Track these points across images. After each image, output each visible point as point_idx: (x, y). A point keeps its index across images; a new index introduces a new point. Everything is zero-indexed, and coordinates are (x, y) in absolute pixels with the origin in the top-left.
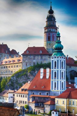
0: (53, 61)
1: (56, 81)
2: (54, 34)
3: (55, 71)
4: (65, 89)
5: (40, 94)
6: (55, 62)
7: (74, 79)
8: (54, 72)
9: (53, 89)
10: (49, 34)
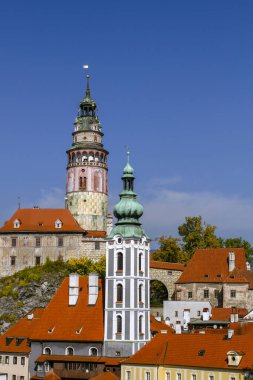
0: (111, 251)
1: (121, 312)
2: (97, 172)
3: (120, 282)
4: (147, 338)
6: (120, 254)
7: (162, 307)
8: (115, 284)
9: (111, 338)
10: (83, 171)
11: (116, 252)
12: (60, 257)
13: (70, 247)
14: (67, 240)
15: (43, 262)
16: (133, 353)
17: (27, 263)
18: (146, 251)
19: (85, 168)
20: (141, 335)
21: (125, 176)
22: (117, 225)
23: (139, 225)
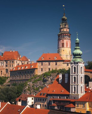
1: (75, 85)
2: (67, 41)
4: (84, 93)
5: (60, 98)
6: (75, 67)
9: (72, 93)
11: (73, 67)
12: (56, 68)
13: (59, 65)
14: (58, 63)
15: (51, 70)
16: (79, 98)
17: (46, 70)
18: (83, 66)
19: (63, 40)
20: (82, 92)
21: (76, 42)
22: (74, 58)
23: (81, 58)
